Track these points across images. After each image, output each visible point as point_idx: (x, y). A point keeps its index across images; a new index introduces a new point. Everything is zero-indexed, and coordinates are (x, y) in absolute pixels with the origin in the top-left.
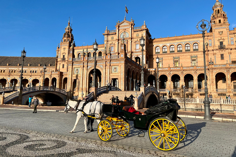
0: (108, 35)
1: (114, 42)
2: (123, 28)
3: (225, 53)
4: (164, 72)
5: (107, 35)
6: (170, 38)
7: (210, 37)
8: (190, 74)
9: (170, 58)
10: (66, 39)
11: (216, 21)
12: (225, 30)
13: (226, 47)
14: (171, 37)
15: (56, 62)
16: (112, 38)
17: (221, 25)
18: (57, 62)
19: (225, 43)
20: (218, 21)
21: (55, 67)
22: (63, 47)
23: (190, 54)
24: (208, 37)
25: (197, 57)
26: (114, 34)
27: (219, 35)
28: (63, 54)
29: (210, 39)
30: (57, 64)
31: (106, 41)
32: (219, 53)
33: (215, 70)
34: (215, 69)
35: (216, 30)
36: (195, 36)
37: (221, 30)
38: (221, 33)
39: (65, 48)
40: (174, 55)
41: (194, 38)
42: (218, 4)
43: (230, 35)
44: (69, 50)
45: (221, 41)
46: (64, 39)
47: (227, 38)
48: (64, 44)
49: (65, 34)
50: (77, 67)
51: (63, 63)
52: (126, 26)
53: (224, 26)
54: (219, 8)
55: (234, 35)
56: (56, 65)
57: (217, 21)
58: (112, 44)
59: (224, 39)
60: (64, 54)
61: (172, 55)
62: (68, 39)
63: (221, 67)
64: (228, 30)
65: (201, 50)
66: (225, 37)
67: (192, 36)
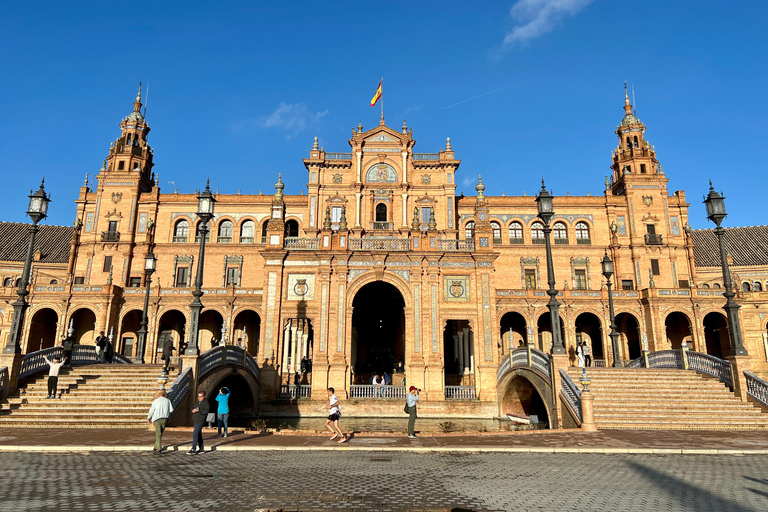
0: (325, 166)
1: (345, 193)
2: (376, 150)
3: (661, 256)
4: (517, 303)
5: (319, 164)
6: (509, 201)
7: (620, 209)
8: (592, 312)
9: (510, 259)
10: (127, 159)
11: (632, 165)
12: (658, 193)
13: (665, 241)
14: (513, 197)
15: (73, 247)
16: (338, 179)
17: (649, 179)
18: (78, 245)
19: (660, 230)
20: (639, 169)
21: (69, 265)
22: (108, 191)
23: (569, 252)
24: (616, 209)
25: (586, 262)
26: (346, 166)
27: (643, 207)
28: (109, 215)
29: (620, 213)
30: (75, 255)
31: (314, 185)
32: (645, 256)
33: (663, 304)
34: (664, 300)
35: (636, 192)
36: (581, 200)
37: (649, 193)
38: (648, 201)
39: (120, 195)
40: (524, 252)
41: (577, 206)
42: (632, 120)
43: (670, 209)
44: (137, 205)
45: (650, 222)
46: (119, 159)
47: (663, 215)
48: (117, 177)
49: (122, 142)
50: (303, 273)
51: (109, 251)
52: (387, 144)
53: (654, 184)
54: (634, 133)
55: (678, 209)
56: (71, 258)
57: (636, 165)
58: (335, 197)
59: (655, 219)
60: (113, 218)
61: (516, 252)
62: (135, 160)
63: (676, 296)
64: (665, 194)
65: (598, 244)
66: (659, 211)
67: (572, 200)
